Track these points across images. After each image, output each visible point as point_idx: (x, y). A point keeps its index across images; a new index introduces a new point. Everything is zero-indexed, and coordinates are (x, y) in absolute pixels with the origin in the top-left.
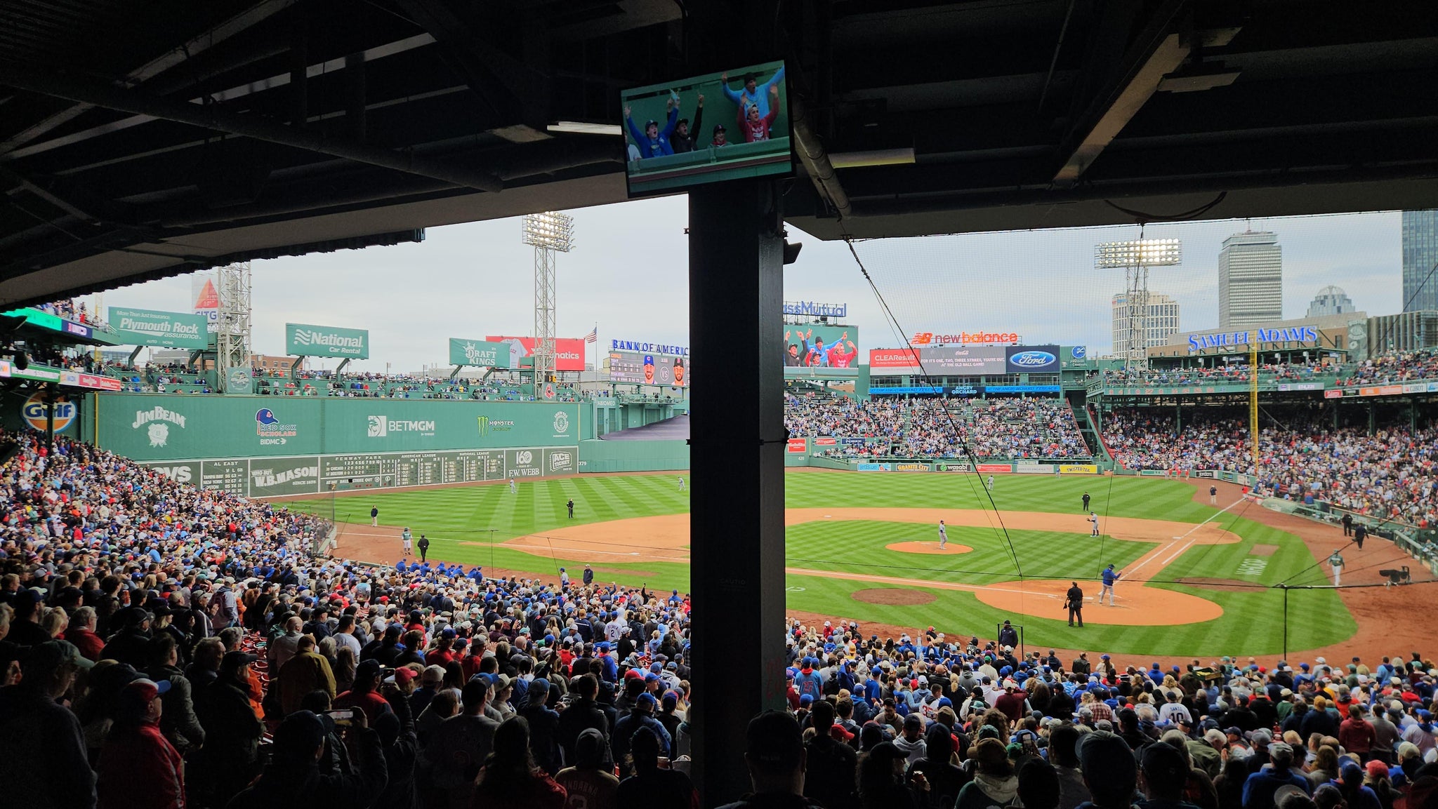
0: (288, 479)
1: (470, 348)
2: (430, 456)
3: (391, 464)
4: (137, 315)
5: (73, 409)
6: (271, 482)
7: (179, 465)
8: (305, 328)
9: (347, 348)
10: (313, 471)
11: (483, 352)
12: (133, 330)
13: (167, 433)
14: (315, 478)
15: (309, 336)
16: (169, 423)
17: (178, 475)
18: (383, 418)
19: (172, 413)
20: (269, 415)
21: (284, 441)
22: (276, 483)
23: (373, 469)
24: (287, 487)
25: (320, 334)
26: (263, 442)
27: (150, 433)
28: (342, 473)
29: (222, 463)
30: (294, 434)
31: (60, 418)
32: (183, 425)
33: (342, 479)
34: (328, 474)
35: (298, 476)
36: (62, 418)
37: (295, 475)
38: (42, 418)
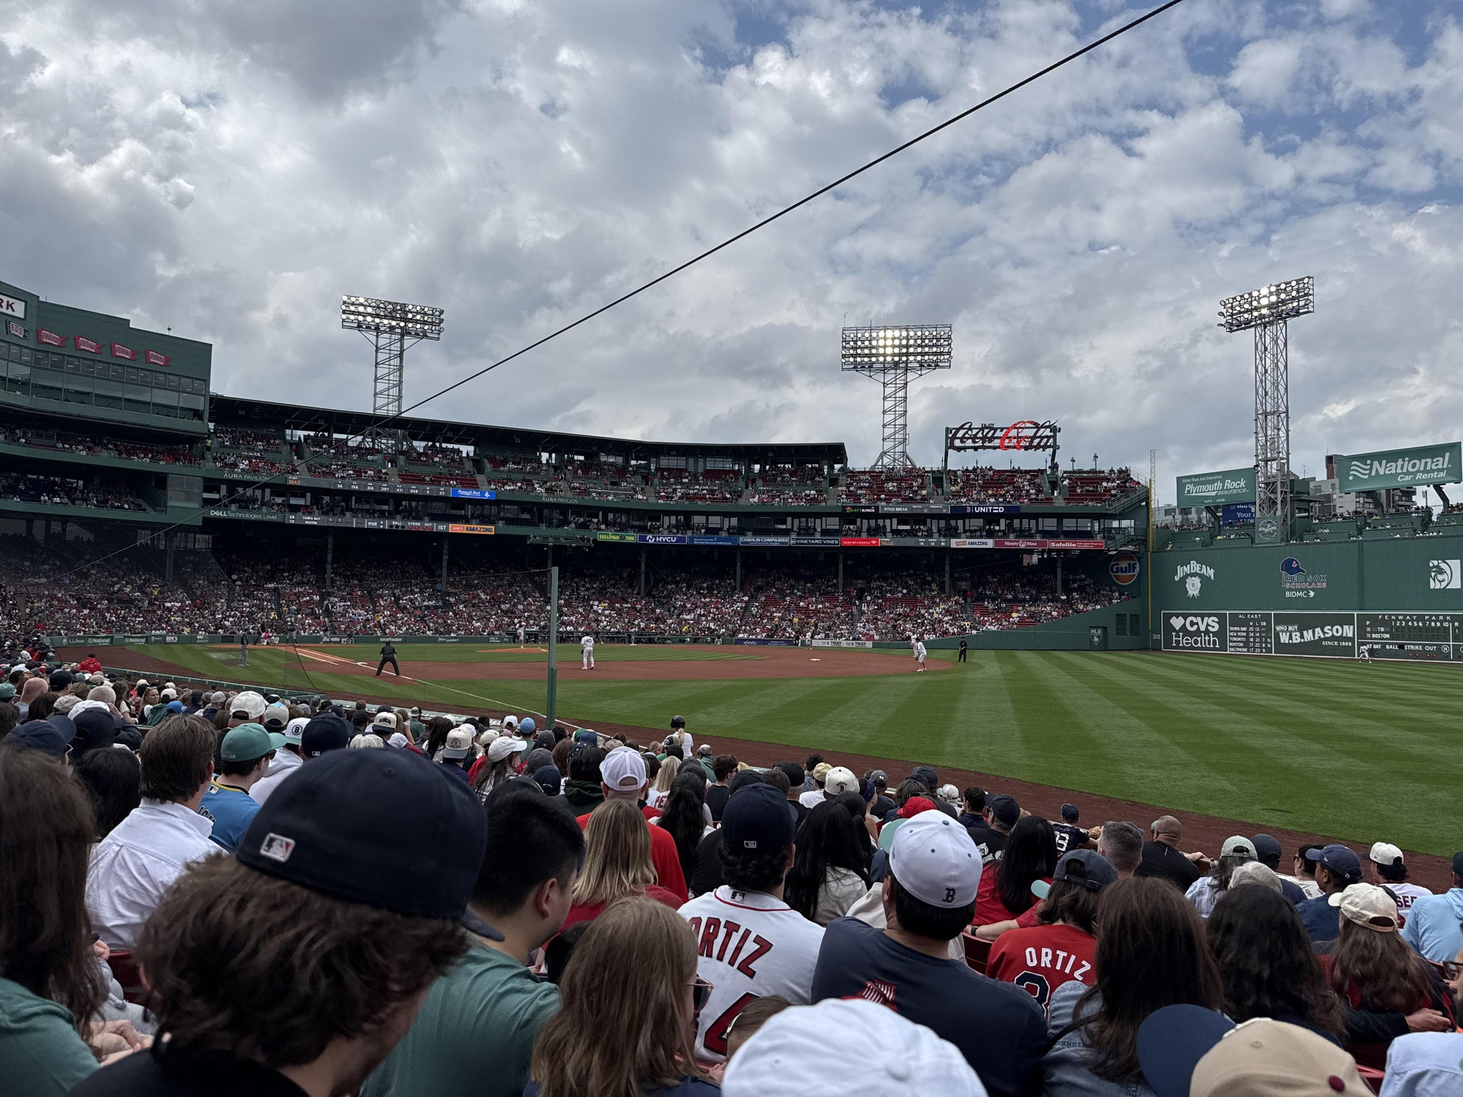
0: (1317, 638)
5: (1138, 566)
6: (1296, 639)
7: (1209, 615)
8: (1362, 458)
9: (1425, 471)
10: (1348, 631)
12: (1194, 494)
13: (1200, 585)
14: (1352, 639)
15: (1369, 467)
16: (1201, 576)
17: (1208, 625)
18: (1455, 564)
19: (1203, 566)
20: (1294, 565)
21: (1312, 594)
22: (1302, 641)
23: (1441, 634)
24: (1315, 646)
25: (1384, 462)
26: (1288, 594)
27: (1187, 585)
28: (1388, 636)
29: (1245, 615)
30: (1324, 585)
31: (1130, 574)
32: (1212, 577)
33: (1389, 644)
34: (1369, 635)
35: (1329, 635)
36: (1132, 574)
37: (1324, 633)
38: (1120, 574)
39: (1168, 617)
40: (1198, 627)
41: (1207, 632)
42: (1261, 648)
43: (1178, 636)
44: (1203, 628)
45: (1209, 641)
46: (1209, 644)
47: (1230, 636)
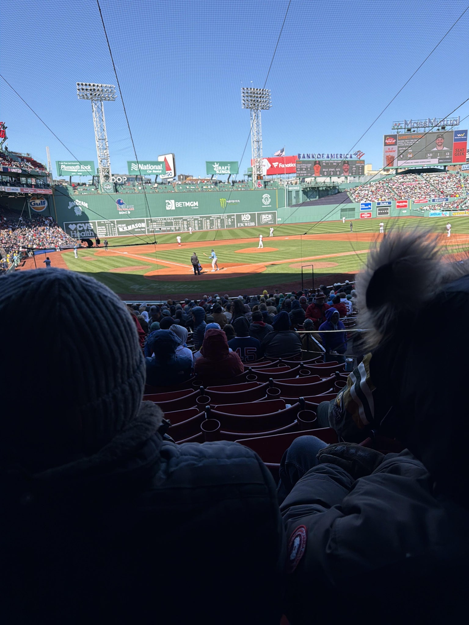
0: (133, 228)
1: (216, 166)
2: (197, 218)
3: (178, 221)
4: (66, 163)
5: (46, 202)
6: (126, 229)
9: (155, 170)
10: (143, 225)
11: (223, 167)
12: (66, 170)
13: (81, 211)
14: (145, 228)
15: (138, 166)
16: (82, 207)
17: (88, 227)
18: (173, 201)
19: (82, 202)
20: (121, 202)
21: (129, 213)
22: (128, 230)
23: (170, 224)
24: (132, 231)
25: (142, 165)
26: (120, 213)
27: (75, 211)
28: (156, 226)
29: (104, 222)
30: (133, 209)
31: (42, 206)
32: (87, 207)
33: (157, 228)
34: (150, 226)
35: (137, 227)
36: (43, 206)
37: (135, 226)
38: (36, 206)
39: (67, 225)
40: (83, 229)
41: (88, 230)
42: (112, 234)
43: (73, 233)
44: (85, 228)
45: (89, 233)
46: (89, 235)
47: (98, 231)
